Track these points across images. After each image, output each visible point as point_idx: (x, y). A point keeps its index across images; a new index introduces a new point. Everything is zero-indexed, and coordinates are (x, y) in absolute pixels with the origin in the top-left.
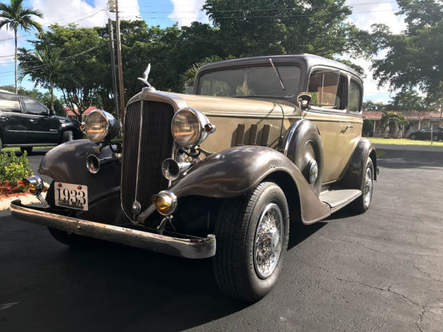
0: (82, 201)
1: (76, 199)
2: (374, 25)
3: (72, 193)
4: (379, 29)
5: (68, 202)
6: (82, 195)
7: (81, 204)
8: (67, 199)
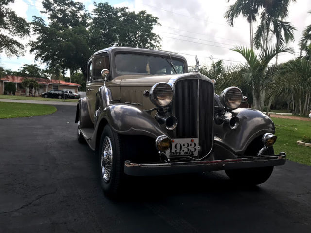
0: (193, 150)
1: (188, 149)
2: (35, 16)
3: (184, 145)
4: (37, 20)
5: (180, 153)
6: (193, 145)
7: (192, 152)
8: (178, 151)
